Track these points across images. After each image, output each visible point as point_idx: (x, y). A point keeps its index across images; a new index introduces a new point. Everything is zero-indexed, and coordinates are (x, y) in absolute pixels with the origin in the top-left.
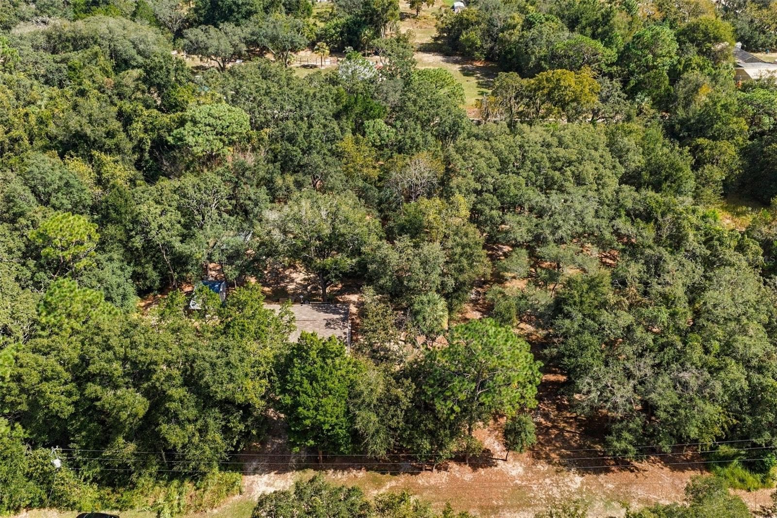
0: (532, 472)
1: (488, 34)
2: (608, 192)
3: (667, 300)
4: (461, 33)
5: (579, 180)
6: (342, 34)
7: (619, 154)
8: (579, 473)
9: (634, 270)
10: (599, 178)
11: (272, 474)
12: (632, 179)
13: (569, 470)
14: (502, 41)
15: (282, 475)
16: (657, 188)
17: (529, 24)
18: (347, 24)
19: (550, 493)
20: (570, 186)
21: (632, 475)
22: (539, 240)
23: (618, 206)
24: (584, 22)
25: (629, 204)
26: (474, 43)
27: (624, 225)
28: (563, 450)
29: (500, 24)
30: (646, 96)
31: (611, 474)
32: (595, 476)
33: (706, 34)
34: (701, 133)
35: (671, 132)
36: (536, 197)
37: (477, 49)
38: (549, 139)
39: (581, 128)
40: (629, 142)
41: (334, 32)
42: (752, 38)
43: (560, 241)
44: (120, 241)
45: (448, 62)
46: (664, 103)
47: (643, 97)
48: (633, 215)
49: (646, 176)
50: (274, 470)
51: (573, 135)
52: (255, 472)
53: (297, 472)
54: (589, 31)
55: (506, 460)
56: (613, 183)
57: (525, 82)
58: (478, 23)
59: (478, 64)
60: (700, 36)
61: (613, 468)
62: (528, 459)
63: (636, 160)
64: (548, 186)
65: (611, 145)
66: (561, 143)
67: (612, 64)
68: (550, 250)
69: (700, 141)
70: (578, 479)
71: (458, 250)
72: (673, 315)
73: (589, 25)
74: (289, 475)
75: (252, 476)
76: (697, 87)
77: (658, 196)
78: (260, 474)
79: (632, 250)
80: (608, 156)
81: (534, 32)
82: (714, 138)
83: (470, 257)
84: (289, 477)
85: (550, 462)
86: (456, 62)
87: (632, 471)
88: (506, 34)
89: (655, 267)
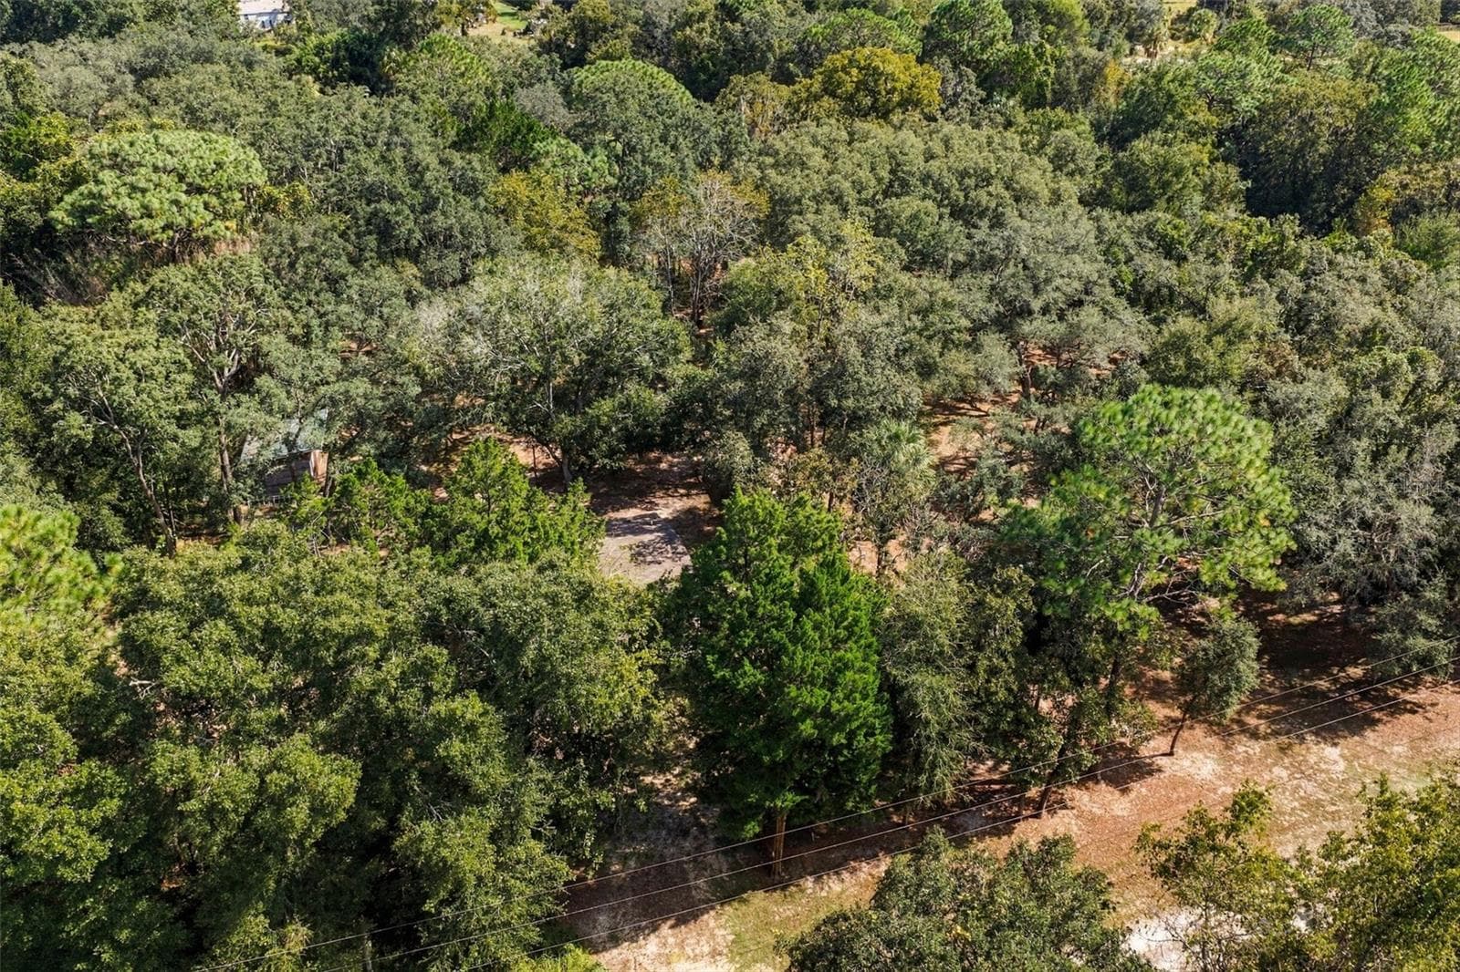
0: (1237, 762)
8: (1324, 739)
11: (665, 929)
13: (1302, 739)
15: (692, 925)
18: (345, 42)
19: (1302, 794)
21: (1418, 719)
23: (1107, 245)
25: (1128, 240)
28: (1262, 706)
30: (1008, 98)
31: (1380, 727)
32: (1356, 738)
41: (317, 59)
44: (18, 434)
47: (1004, 100)
49: (1119, 197)
50: (665, 921)
52: (615, 940)
53: (727, 908)
55: (1171, 754)
61: (1377, 715)
62: (1209, 739)
70: (1331, 752)
74: (709, 919)
75: (615, 952)
76: (1096, 70)
78: (633, 940)
84: (712, 924)
85: (1254, 735)
87: (1413, 712)
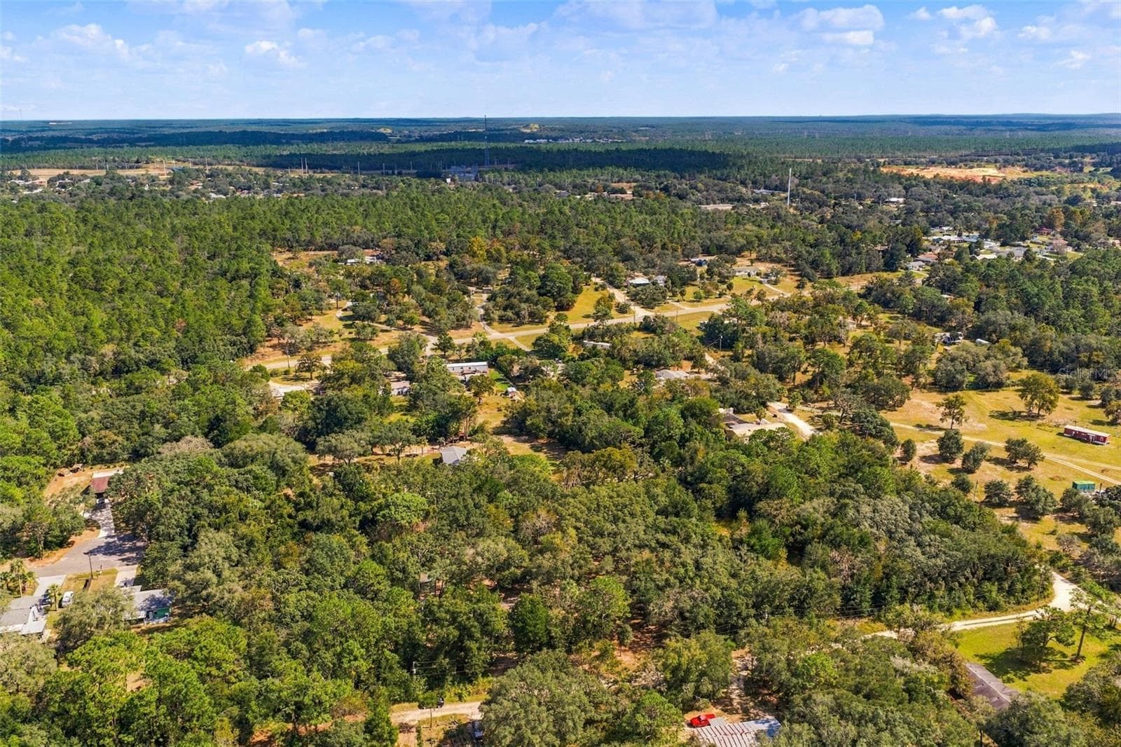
1: (548, 420)
2: (650, 520)
3: (684, 565)
4: (526, 419)
5: (632, 515)
6: (433, 428)
7: (653, 498)
9: (667, 555)
10: (643, 512)
12: (663, 512)
14: (561, 425)
16: (677, 515)
17: (579, 412)
20: (628, 519)
22: (616, 550)
23: (657, 528)
24: (617, 406)
25: (663, 526)
26: (538, 427)
27: (661, 537)
29: (556, 412)
30: (666, 459)
33: (701, 409)
34: (702, 480)
35: (683, 481)
36: (610, 527)
37: (541, 431)
38: (611, 494)
39: (628, 486)
40: (658, 491)
42: (739, 404)
43: (628, 549)
45: (518, 441)
46: (678, 462)
47: (664, 459)
48: (665, 532)
49: (670, 509)
51: (624, 489)
54: (621, 414)
56: (652, 515)
57: (586, 456)
58: (539, 411)
59: (542, 441)
60: (698, 412)
63: (663, 500)
64: (615, 520)
65: (648, 492)
66: (618, 496)
67: (641, 438)
68: (623, 554)
69: (701, 485)
71: (578, 556)
72: (686, 571)
73: (620, 408)
76: (696, 451)
77: (677, 519)
79: (664, 546)
80: (647, 500)
81: (584, 418)
82: (710, 483)
83: (584, 559)
86: (525, 441)
88: (563, 420)
89: (677, 553)
